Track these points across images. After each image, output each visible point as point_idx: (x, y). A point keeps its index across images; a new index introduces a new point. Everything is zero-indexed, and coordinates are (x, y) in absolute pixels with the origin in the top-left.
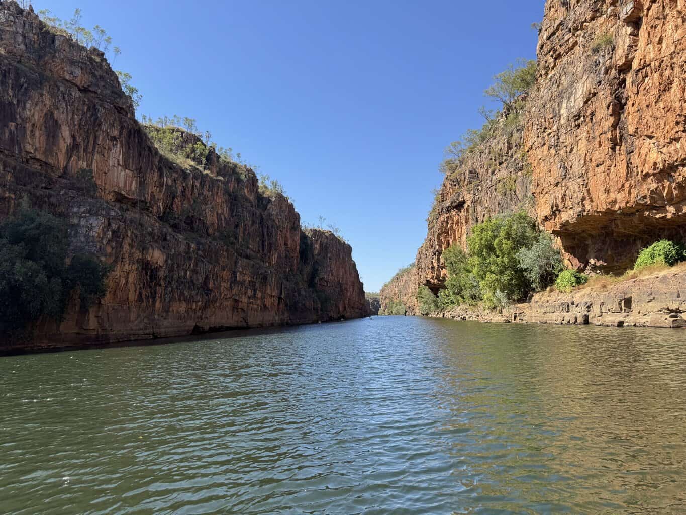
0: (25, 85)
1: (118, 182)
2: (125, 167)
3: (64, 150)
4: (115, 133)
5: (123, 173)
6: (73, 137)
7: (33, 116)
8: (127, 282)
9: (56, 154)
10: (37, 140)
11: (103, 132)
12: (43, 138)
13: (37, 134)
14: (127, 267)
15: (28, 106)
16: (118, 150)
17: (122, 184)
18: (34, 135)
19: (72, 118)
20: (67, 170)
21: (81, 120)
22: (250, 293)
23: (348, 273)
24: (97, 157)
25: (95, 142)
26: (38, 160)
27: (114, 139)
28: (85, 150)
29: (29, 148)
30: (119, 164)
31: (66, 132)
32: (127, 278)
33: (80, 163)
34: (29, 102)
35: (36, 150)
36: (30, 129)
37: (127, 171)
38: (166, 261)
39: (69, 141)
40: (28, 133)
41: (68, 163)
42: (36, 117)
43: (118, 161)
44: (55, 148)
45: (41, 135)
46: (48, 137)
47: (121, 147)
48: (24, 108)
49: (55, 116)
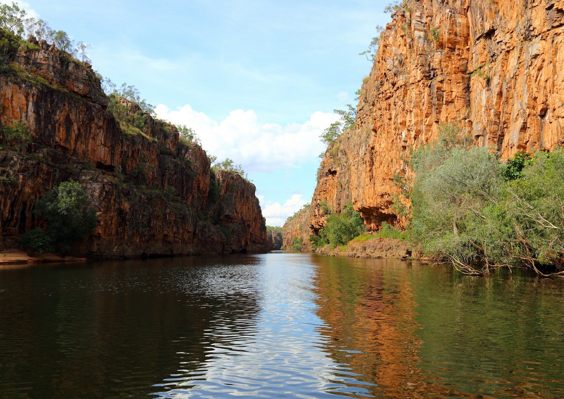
0: (56, 100)
1: (100, 156)
2: (105, 145)
3: (74, 138)
4: (101, 124)
5: (103, 149)
6: (79, 129)
7: (60, 119)
8: (112, 223)
9: (70, 141)
10: (61, 134)
11: (95, 124)
12: (64, 132)
13: (61, 129)
14: (112, 214)
15: (58, 113)
16: (101, 134)
17: (102, 157)
18: (59, 130)
19: (79, 117)
20: (75, 151)
21: (83, 118)
22: (175, 229)
23: (251, 210)
24: (91, 141)
25: (90, 132)
26: (62, 146)
27: (100, 127)
28: (85, 137)
29: (57, 139)
30: (101, 144)
31: (75, 127)
32: (112, 221)
33: (82, 145)
34: (59, 111)
35: (60, 140)
36: (58, 127)
37: (106, 147)
38: (130, 209)
39: (76, 132)
40: (57, 129)
41: (76, 146)
42: (61, 119)
43: (101, 142)
44: (70, 138)
45: (63, 130)
46: (67, 131)
47: (103, 132)
48: (55, 115)
49: (70, 117)
